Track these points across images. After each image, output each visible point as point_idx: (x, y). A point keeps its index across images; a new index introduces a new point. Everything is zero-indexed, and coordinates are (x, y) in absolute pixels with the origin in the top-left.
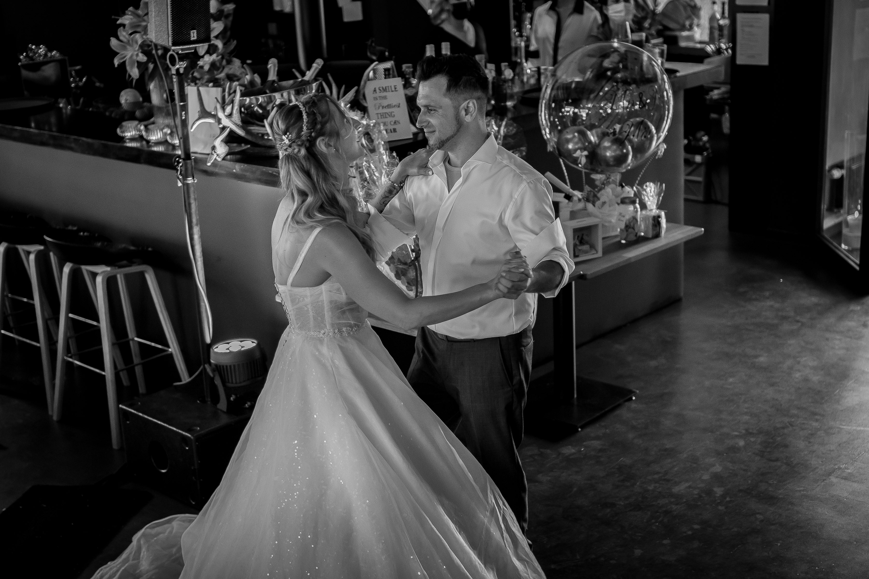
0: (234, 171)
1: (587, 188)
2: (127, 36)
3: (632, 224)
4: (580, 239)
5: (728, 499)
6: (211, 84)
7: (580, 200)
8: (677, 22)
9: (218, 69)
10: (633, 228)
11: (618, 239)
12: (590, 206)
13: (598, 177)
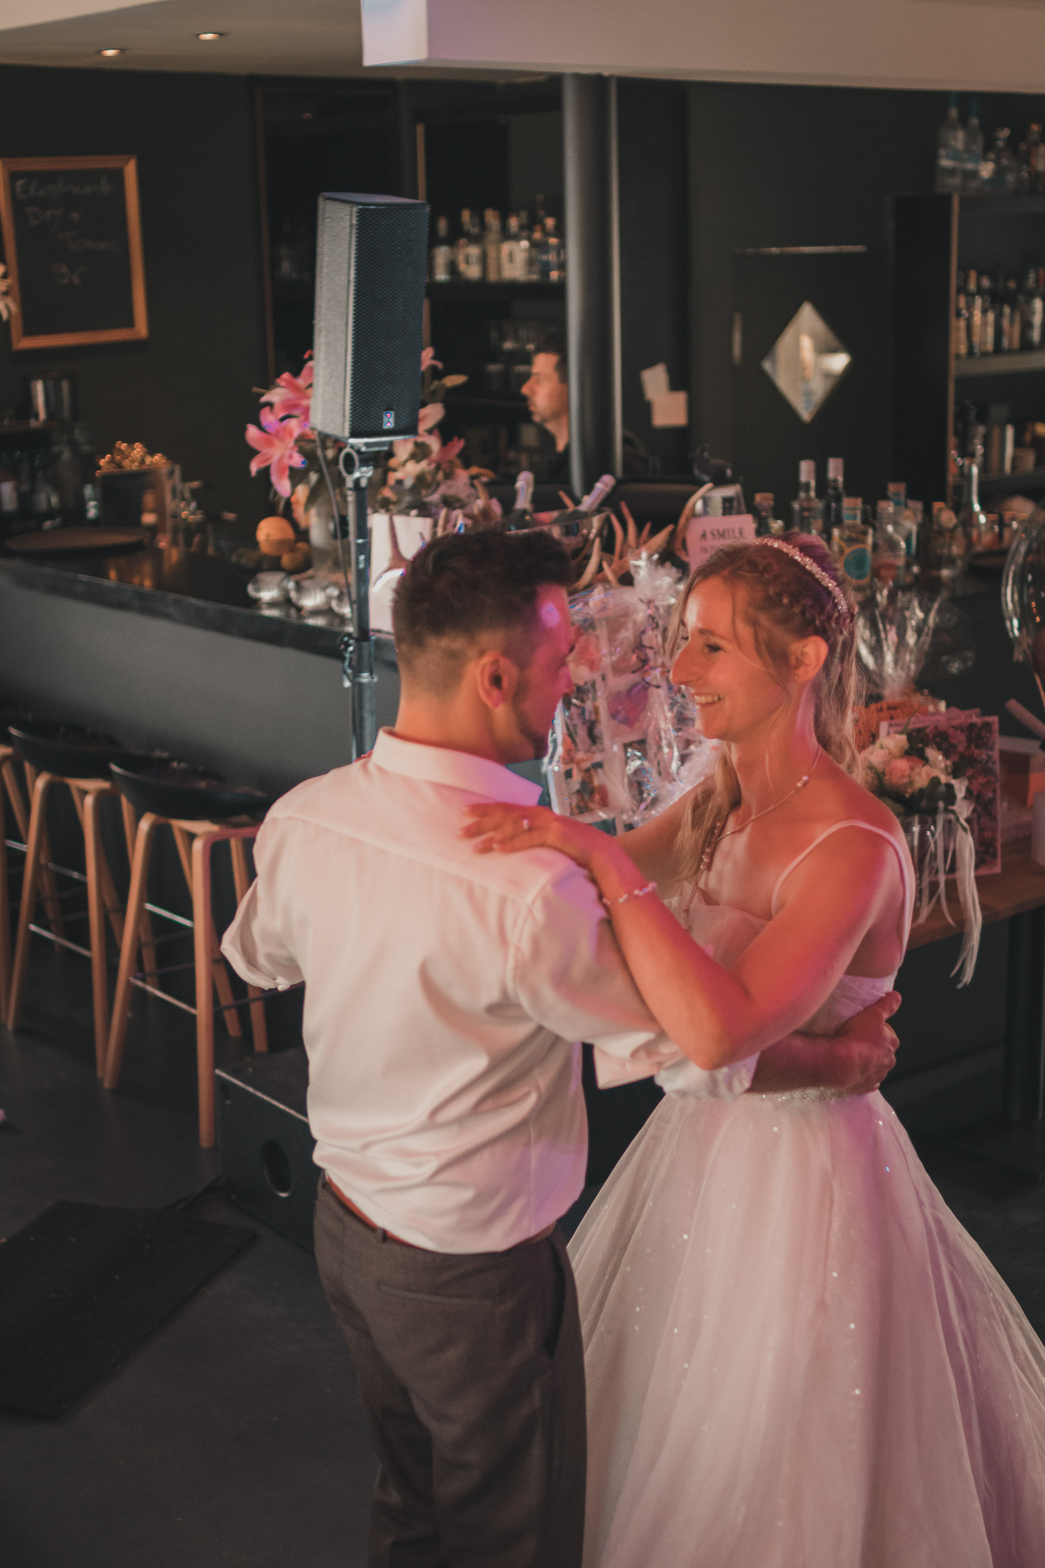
2: (276, 423)
6: (414, 512)
9: (428, 486)
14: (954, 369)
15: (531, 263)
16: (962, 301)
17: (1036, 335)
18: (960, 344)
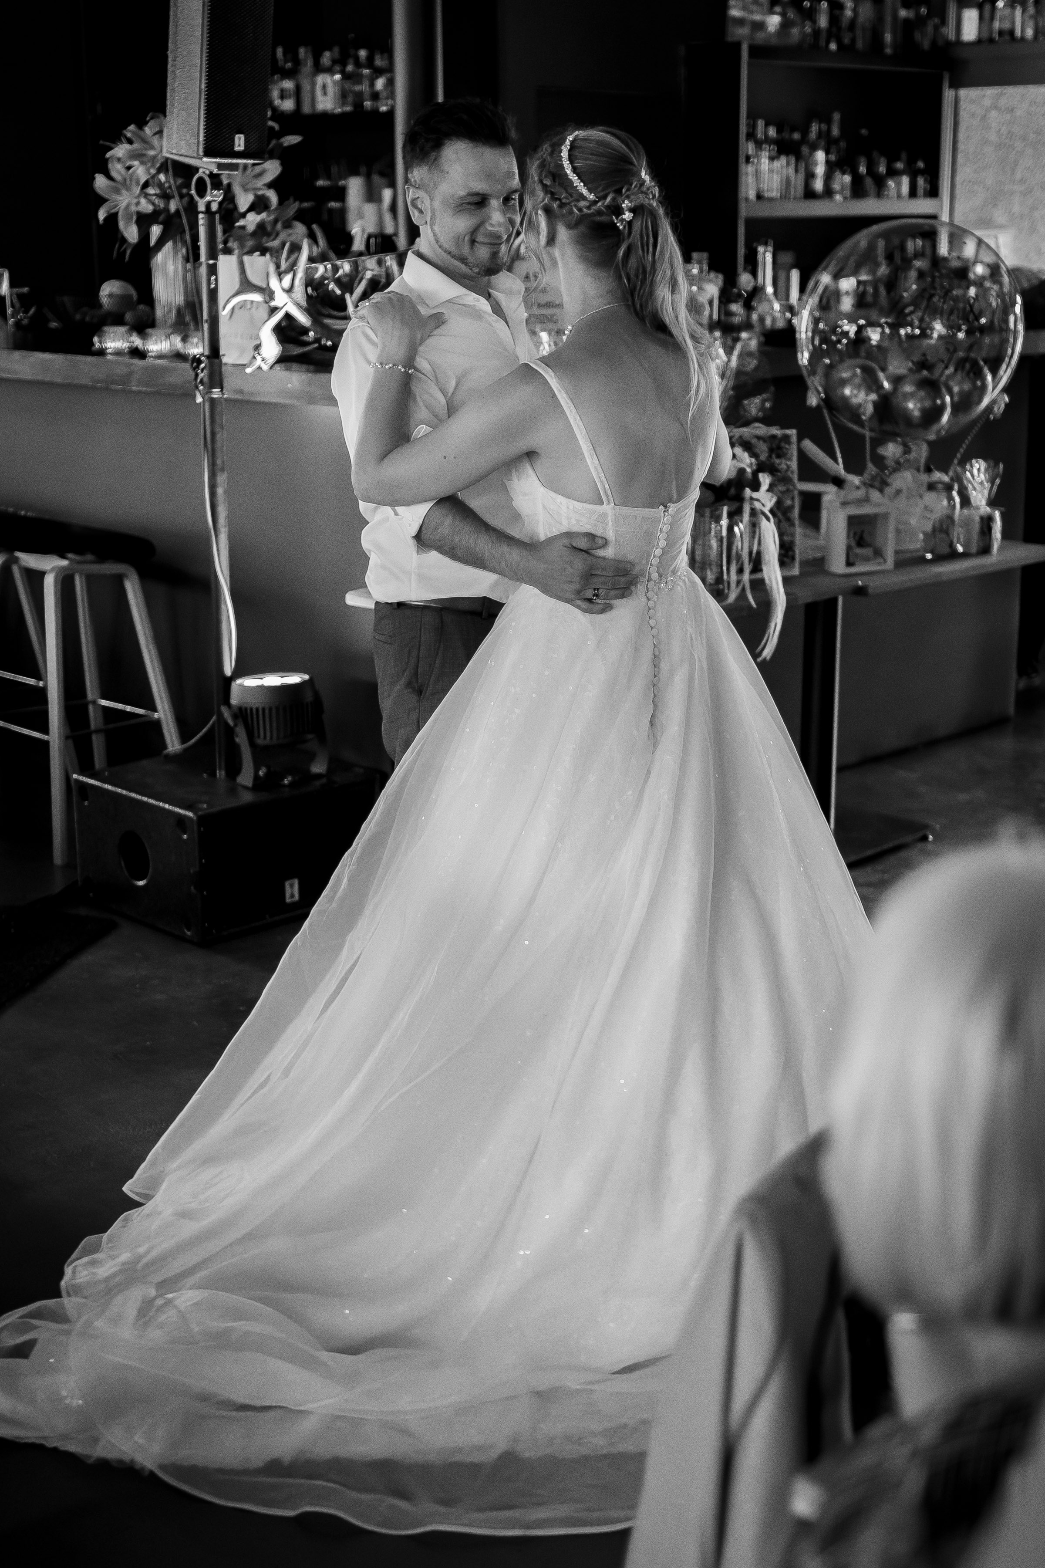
0: (289, 385)
1: (871, 468)
2: (123, 171)
3: (945, 526)
4: (857, 538)
6: (258, 253)
7: (858, 488)
9: (268, 235)
10: (947, 533)
11: (921, 553)
12: (875, 495)
13: (891, 450)
14: (744, 211)
15: (343, 95)
16: (751, 148)
17: (818, 185)
18: (748, 189)
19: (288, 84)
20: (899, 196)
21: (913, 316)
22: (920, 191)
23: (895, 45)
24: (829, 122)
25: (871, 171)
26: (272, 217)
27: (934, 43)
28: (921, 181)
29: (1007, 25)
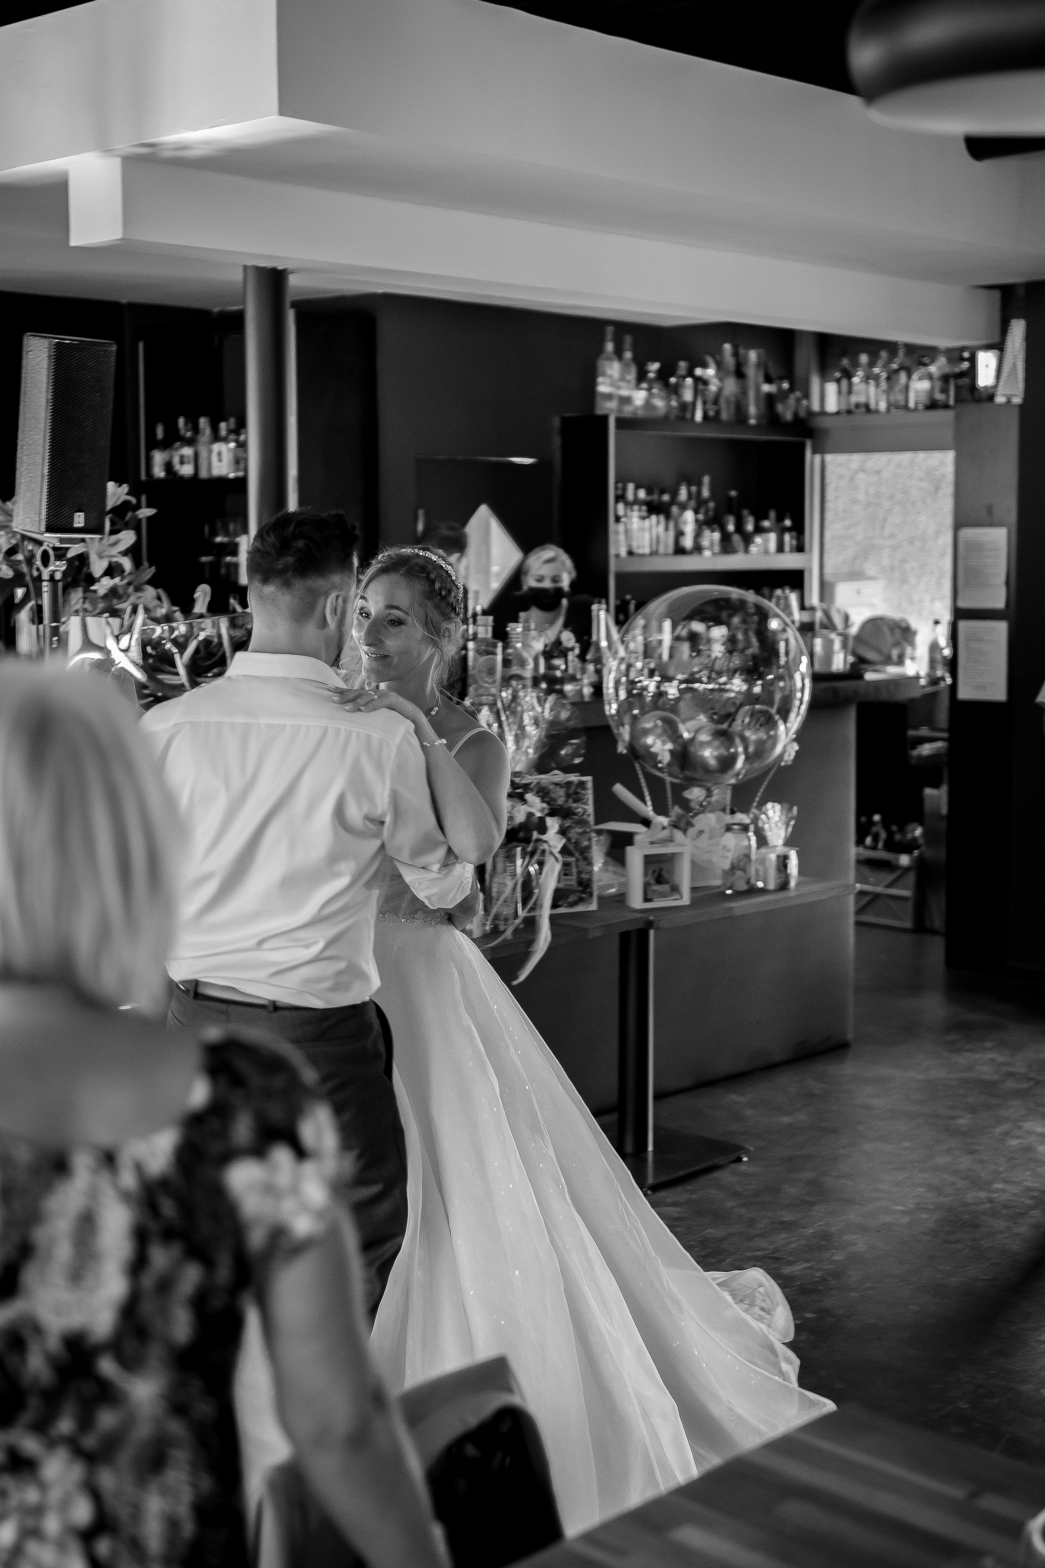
1: (677, 810)
3: (742, 864)
4: (656, 875)
5: (868, 1285)
6: (105, 615)
7: (664, 828)
8: (879, 651)
9: (120, 596)
10: (744, 870)
11: (721, 890)
12: (678, 835)
13: (695, 794)
14: (613, 567)
15: (234, 462)
16: (621, 507)
17: (688, 542)
18: (618, 546)
19: (187, 451)
20: (766, 552)
21: (702, 673)
22: (787, 547)
23: (759, 417)
24: (699, 485)
25: (740, 528)
26: (125, 581)
27: (796, 415)
28: (787, 537)
29: (862, 399)
